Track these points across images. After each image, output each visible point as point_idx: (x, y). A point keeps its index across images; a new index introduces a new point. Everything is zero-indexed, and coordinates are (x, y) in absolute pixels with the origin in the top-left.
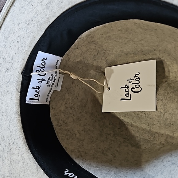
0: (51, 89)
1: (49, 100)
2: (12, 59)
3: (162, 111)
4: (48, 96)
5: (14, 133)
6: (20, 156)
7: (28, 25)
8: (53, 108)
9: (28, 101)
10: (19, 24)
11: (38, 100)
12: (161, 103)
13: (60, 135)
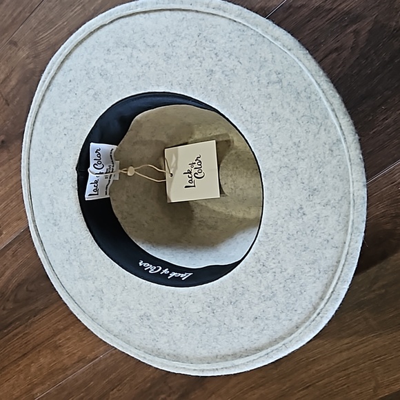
0: (109, 181)
1: (108, 193)
2: (61, 154)
3: (233, 187)
4: (107, 188)
5: (79, 233)
6: (90, 255)
7: (74, 116)
8: (114, 200)
9: (87, 198)
10: (62, 114)
11: (97, 194)
12: (231, 179)
13: (127, 228)
